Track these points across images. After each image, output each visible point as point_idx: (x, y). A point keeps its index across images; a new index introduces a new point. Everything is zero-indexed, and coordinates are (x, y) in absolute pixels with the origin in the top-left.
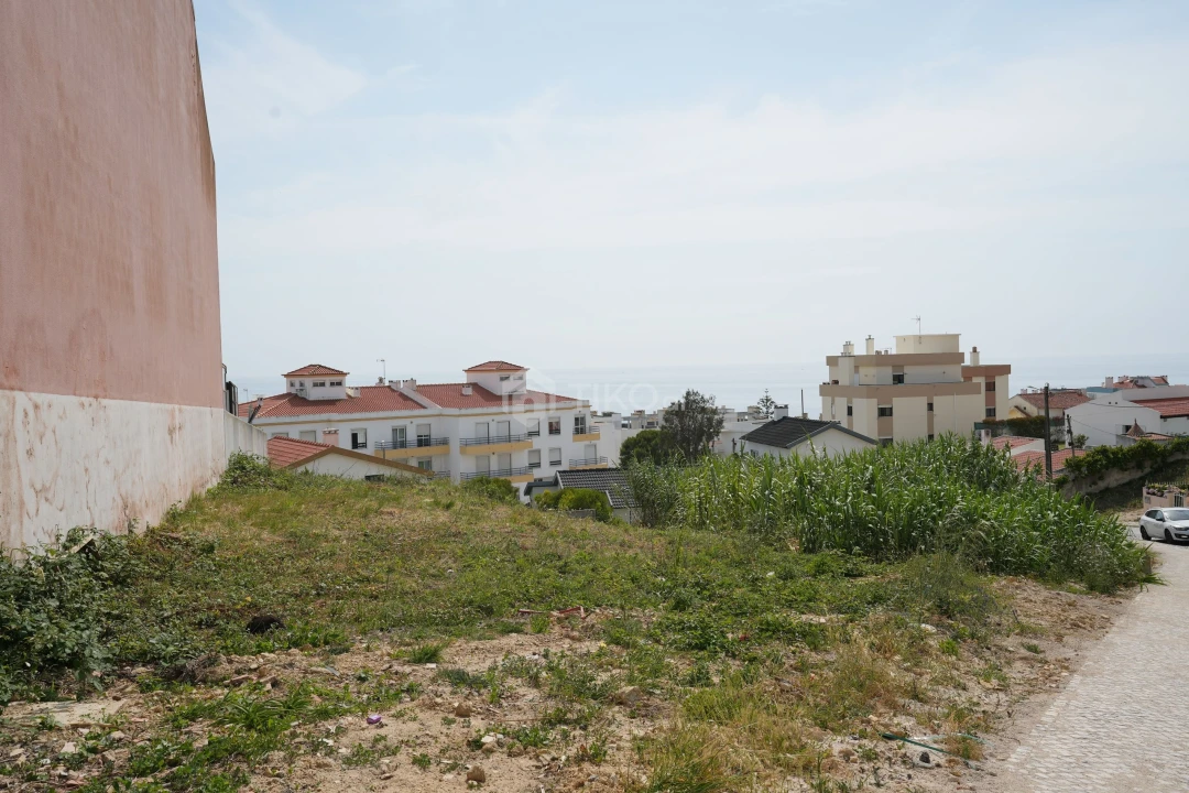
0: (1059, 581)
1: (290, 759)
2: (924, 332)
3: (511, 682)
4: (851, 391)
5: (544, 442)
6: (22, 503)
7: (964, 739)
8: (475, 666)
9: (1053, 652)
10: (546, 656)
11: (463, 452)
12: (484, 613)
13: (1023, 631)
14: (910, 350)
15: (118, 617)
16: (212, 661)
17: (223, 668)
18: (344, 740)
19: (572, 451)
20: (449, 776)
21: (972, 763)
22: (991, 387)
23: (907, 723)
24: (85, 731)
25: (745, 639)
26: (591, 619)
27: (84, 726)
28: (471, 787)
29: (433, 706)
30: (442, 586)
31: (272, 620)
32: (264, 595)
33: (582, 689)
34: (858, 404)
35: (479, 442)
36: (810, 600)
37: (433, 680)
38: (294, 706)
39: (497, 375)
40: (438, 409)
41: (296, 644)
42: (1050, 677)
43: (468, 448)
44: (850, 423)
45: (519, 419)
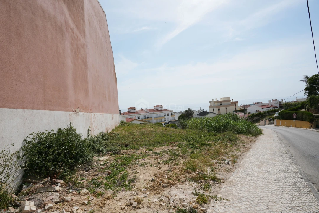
0: (247, 135)
1: (132, 165)
2: (224, 97)
3: (164, 154)
4: (213, 107)
5: (166, 117)
6: (93, 129)
7: (234, 160)
8: (158, 151)
9: (247, 146)
10: (169, 150)
11: (154, 119)
12: (159, 143)
13: (242, 143)
14: (222, 100)
15: (107, 145)
16: (120, 151)
17: (122, 152)
18: (139, 162)
19: (171, 118)
20: (155, 168)
21: (236, 163)
22: (235, 105)
23: (225, 158)
24: (104, 161)
25: (199, 146)
26: (175, 144)
27: (104, 160)
28: (159, 169)
29: (152, 157)
30: (152, 139)
31: (128, 145)
32: (127, 141)
33: (174, 154)
34: (215, 109)
35: (156, 117)
36: (209, 140)
37: (152, 154)
38: (132, 157)
39: (159, 107)
40: (150, 113)
41: (132, 149)
42: (247, 150)
44: (214, 112)
45: (162, 114)
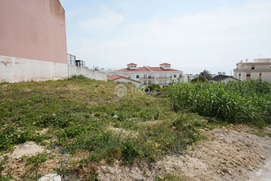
2: (261, 58)
4: (240, 71)
5: (173, 79)
11: (156, 80)
14: (257, 62)
34: (242, 73)
35: (160, 78)
39: (165, 66)
40: (152, 71)
44: (240, 78)
45: (168, 74)
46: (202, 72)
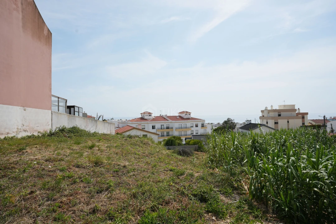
2: (286, 104)
4: (267, 118)
5: (194, 129)
14: (282, 108)
19: (200, 131)
22: (303, 118)
34: (269, 121)
35: (179, 128)
39: (184, 114)
40: (171, 121)
43: (177, 130)
44: (268, 125)
45: (189, 124)
46: (225, 120)
